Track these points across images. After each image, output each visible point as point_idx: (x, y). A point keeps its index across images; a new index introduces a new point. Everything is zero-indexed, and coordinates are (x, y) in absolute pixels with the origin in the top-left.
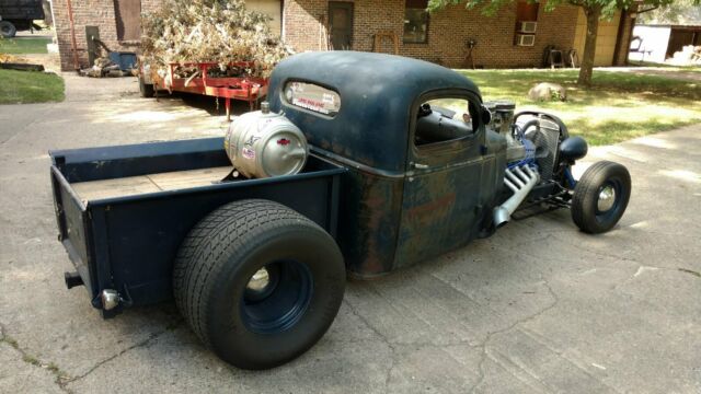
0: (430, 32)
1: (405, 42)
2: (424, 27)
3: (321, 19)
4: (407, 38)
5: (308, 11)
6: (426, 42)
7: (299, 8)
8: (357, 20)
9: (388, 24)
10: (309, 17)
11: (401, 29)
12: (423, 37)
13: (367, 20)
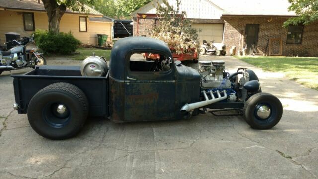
0: (303, 38)
1: (287, 43)
2: (300, 36)
3: (242, 32)
4: (289, 41)
5: (236, 28)
6: (300, 43)
7: (231, 27)
8: (260, 33)
9: (277, 34)
10: (236, 31)
11: (285, 37)
12: (299, 41)
13: (266, 32)
